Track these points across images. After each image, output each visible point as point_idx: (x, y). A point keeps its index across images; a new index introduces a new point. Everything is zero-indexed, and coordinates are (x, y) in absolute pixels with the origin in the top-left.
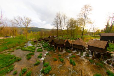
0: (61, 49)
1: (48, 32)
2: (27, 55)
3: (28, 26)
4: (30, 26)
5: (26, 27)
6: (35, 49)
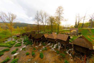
0: (37, 42)
1: (33, 27)
3: (13, 22)
4: (15, 21)
5: (11, 23)
6: (14, 44)
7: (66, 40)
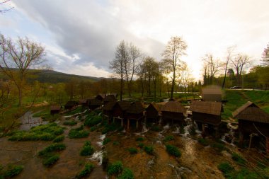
2: (41, 154)
6: (61, 133)
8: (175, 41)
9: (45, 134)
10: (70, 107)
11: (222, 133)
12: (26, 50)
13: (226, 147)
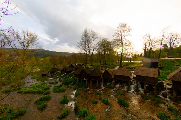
0: (97, 83)
2: (36, 102)
5: (25, 50)
6: (48, 89)
7: (156, 76)
8: (122, 26)
9: (38, 89)
10: (53, 72)
11: (159, 91)
12: (27, 37)
13: (163, 101)
